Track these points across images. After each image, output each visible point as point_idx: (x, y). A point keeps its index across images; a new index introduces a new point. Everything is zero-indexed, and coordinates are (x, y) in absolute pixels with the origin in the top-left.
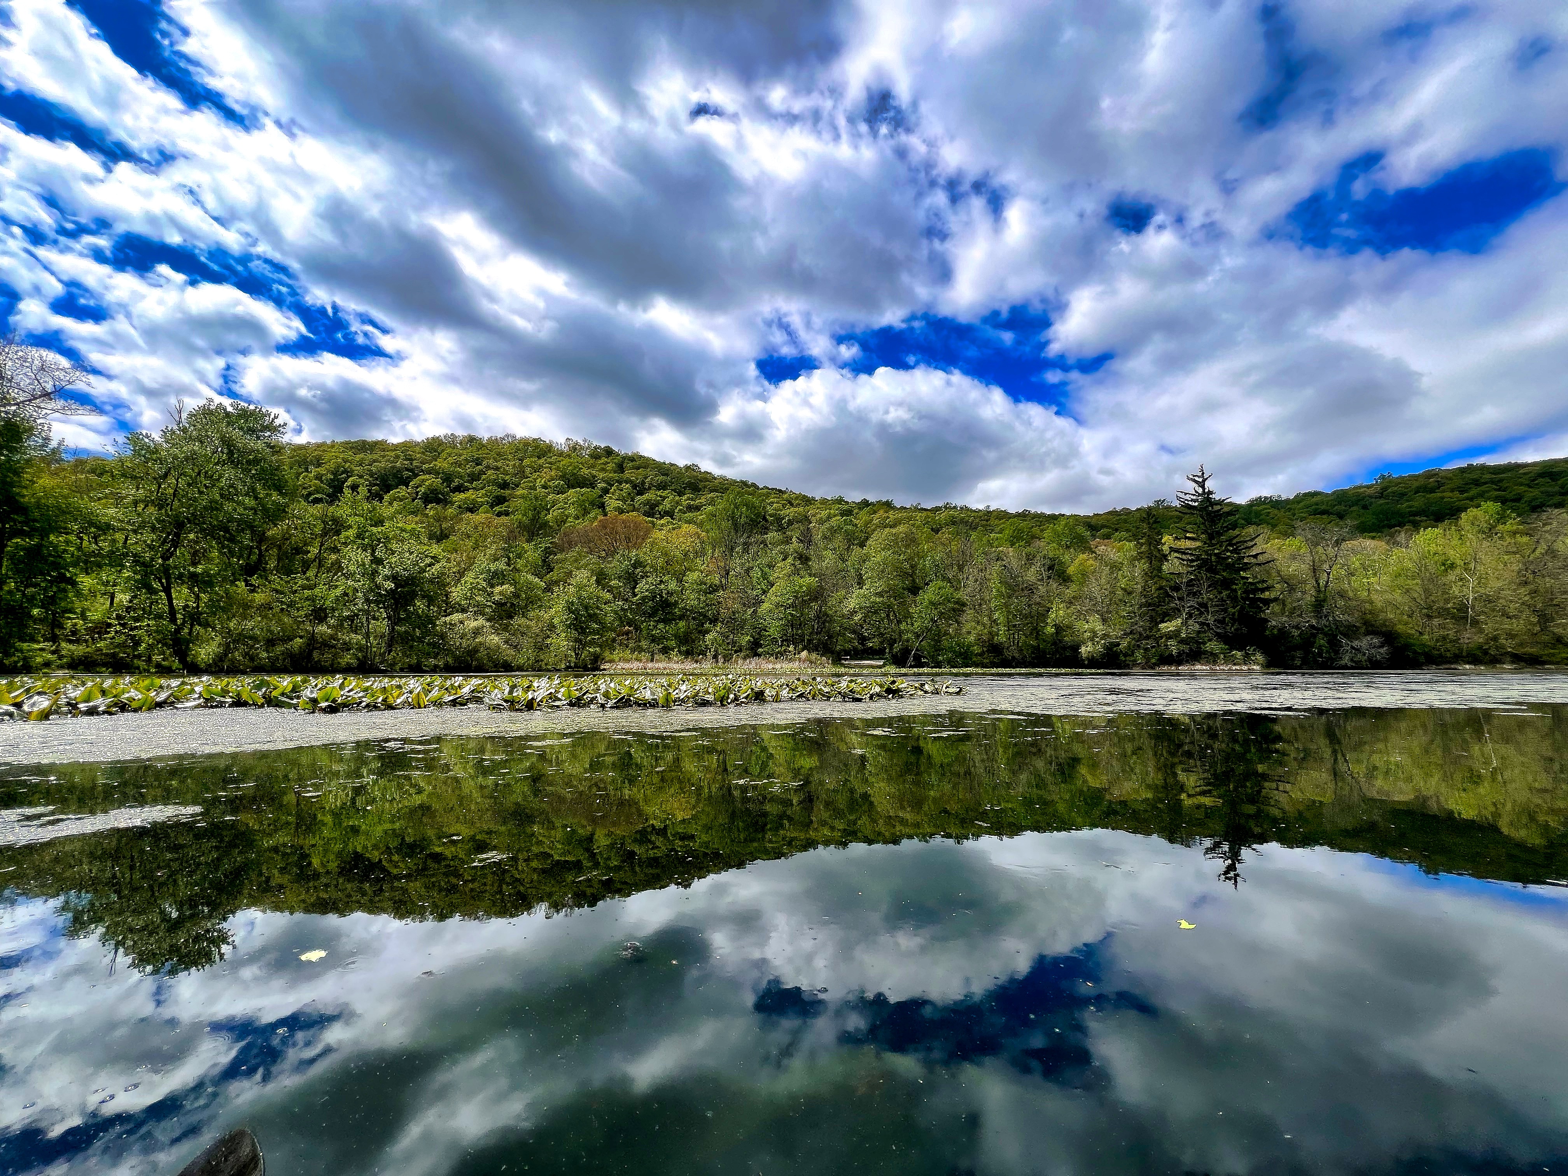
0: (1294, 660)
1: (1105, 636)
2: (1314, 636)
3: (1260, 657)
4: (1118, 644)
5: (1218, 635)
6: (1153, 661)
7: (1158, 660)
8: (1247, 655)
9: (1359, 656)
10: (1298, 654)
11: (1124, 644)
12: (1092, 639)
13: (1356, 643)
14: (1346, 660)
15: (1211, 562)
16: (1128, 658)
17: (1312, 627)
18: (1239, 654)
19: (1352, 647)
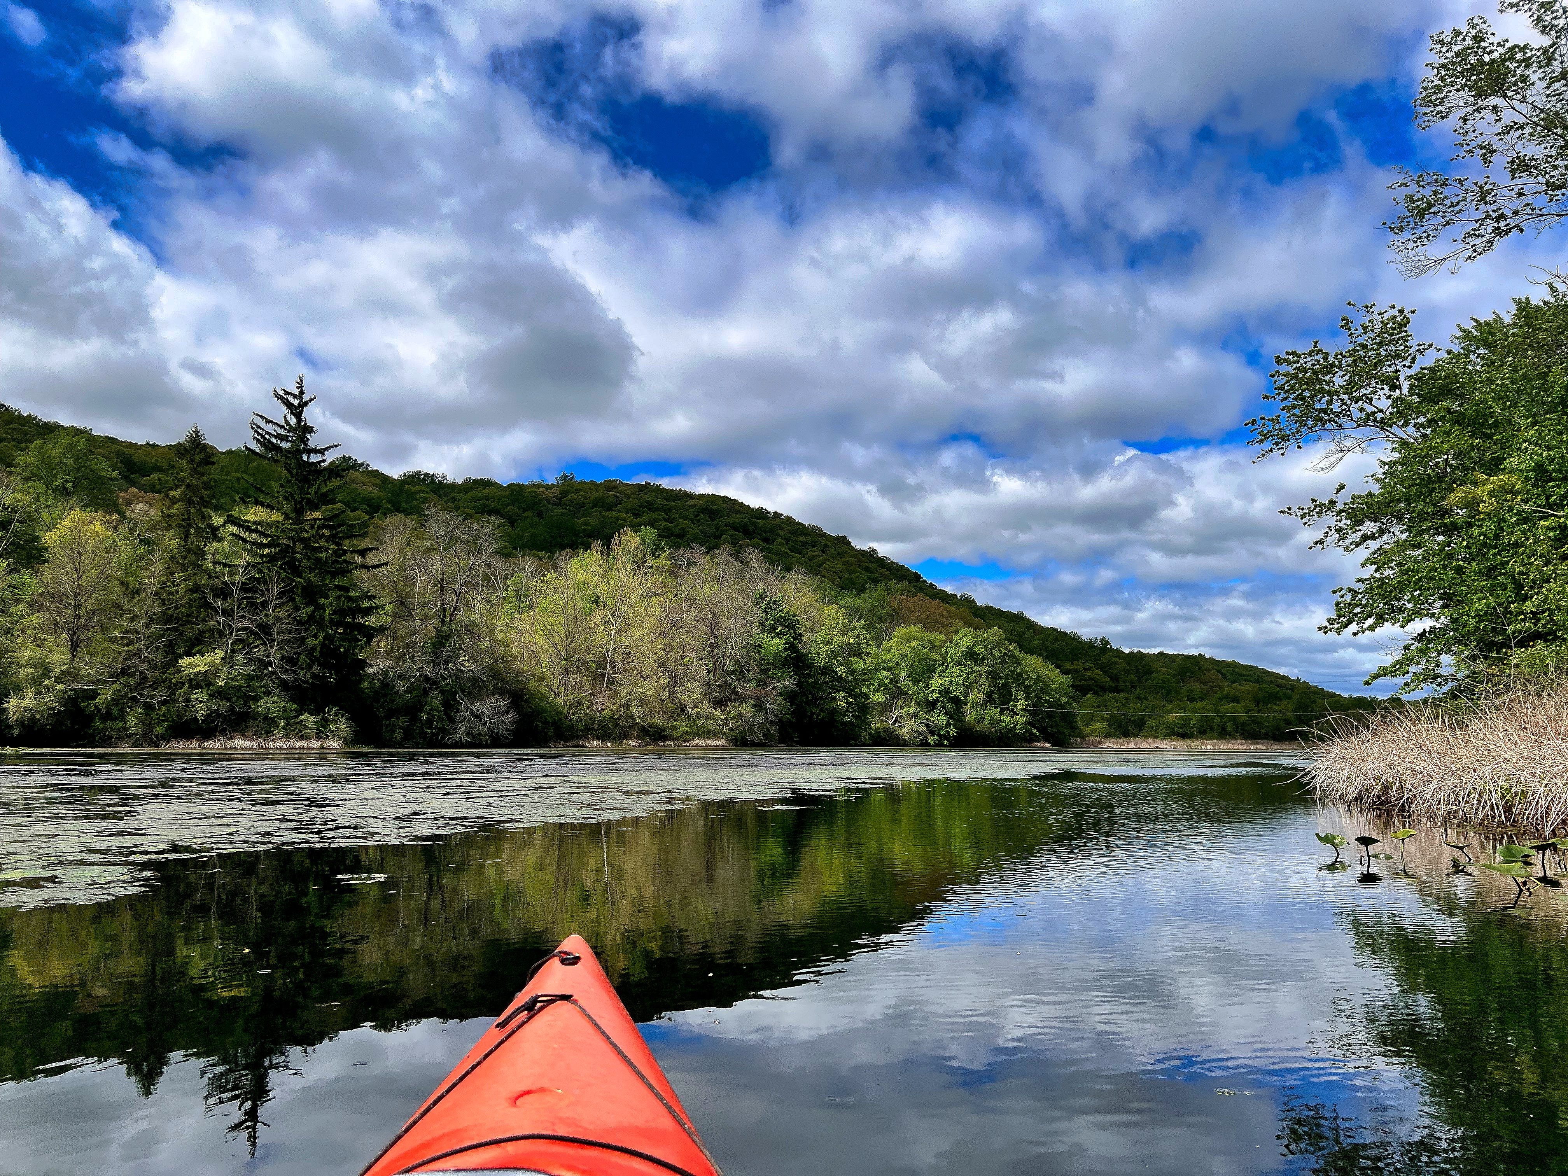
0: (394, 732)
1: (68, 676)
2: (426, 692)
3: (343, 726)
4: (93, 694)
5: (284, 685)
6: (159, 730)
7: (169, 728)
8: (325, 722)
9: (480, 727)
10: (402, 721)
11: (107, 694)
12: (35, 682)
13: (477, 707)
14: (461, 732)
15: (294, 553)
16: (109, 723)
17: (427, 678)
18: (309, 719)
19: (472, 713)
